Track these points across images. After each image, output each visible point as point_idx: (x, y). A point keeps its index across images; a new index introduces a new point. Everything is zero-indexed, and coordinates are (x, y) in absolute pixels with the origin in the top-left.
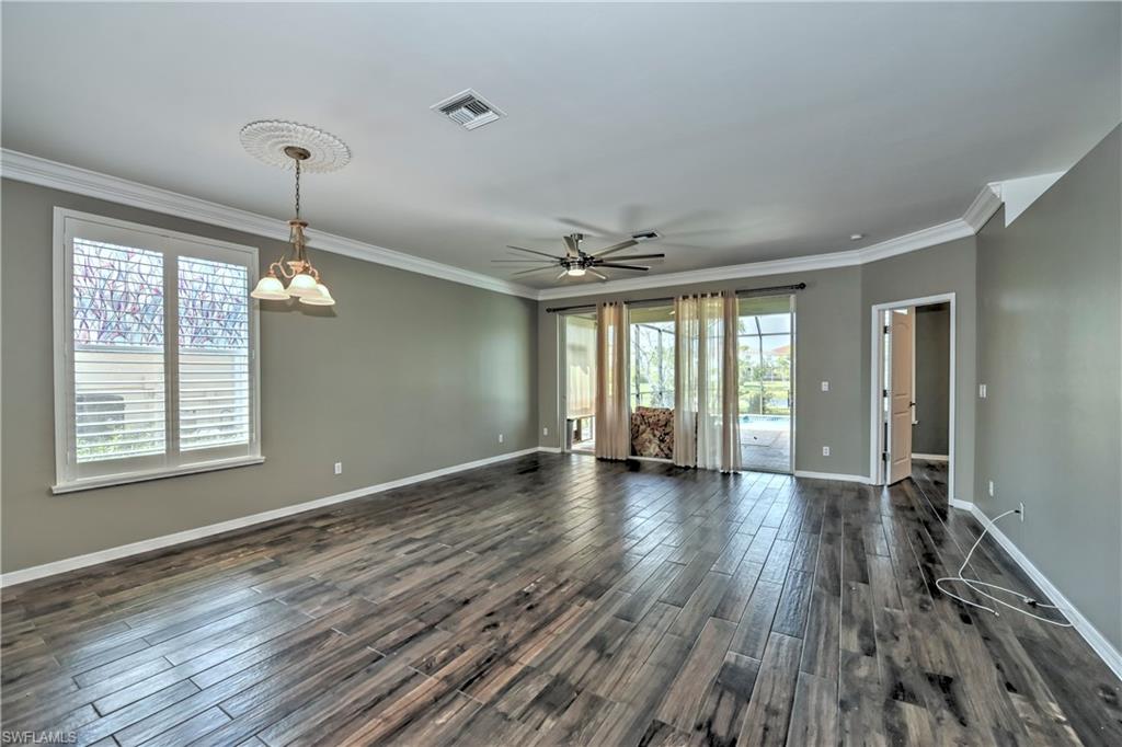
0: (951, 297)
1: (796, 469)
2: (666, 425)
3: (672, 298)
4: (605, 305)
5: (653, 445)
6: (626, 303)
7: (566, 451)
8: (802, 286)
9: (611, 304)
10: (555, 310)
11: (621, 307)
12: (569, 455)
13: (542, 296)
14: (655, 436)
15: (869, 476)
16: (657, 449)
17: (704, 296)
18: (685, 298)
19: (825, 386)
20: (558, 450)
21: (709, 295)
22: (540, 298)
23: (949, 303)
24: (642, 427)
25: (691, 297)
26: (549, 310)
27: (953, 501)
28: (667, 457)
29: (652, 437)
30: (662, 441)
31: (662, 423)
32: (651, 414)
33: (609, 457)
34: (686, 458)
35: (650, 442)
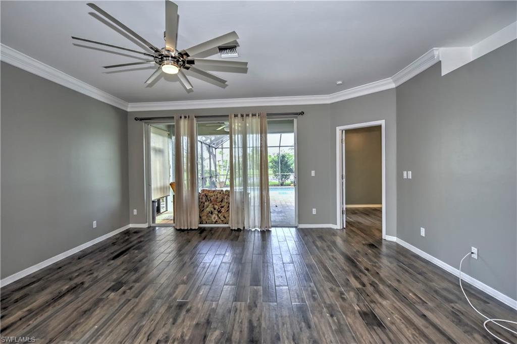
0: (382, 122)
1: (299, 223)
2: (222, 201)
3: (228, 116)
4: (181, 117)
5: (214, 215)
6: (195, 117)
7: (152, 225)
8: (302, 113)
9: (185, 117)
10: (141, 119)
11: (192, 120)
12: (154, 227)
13: (131, 108)
14: (215, 209)
15: (336, 224)
16: (217, 218)
17: (248, 115)
18: (236, 116)
19: (313, 173)
20: (145, 226)
21: (250, 115)
22: (129, 110)
23: (381, 126)
24: (206, 204)
25: (239, 116)
26: (136, 119)
27: (385, 236)
28: (223, 222)
29: (213, 210)
30: (220, 212)
31: (219, 200)
32: (212, 194)
33: (186, 228)
34: (238, 223)
35: (212, 213)
